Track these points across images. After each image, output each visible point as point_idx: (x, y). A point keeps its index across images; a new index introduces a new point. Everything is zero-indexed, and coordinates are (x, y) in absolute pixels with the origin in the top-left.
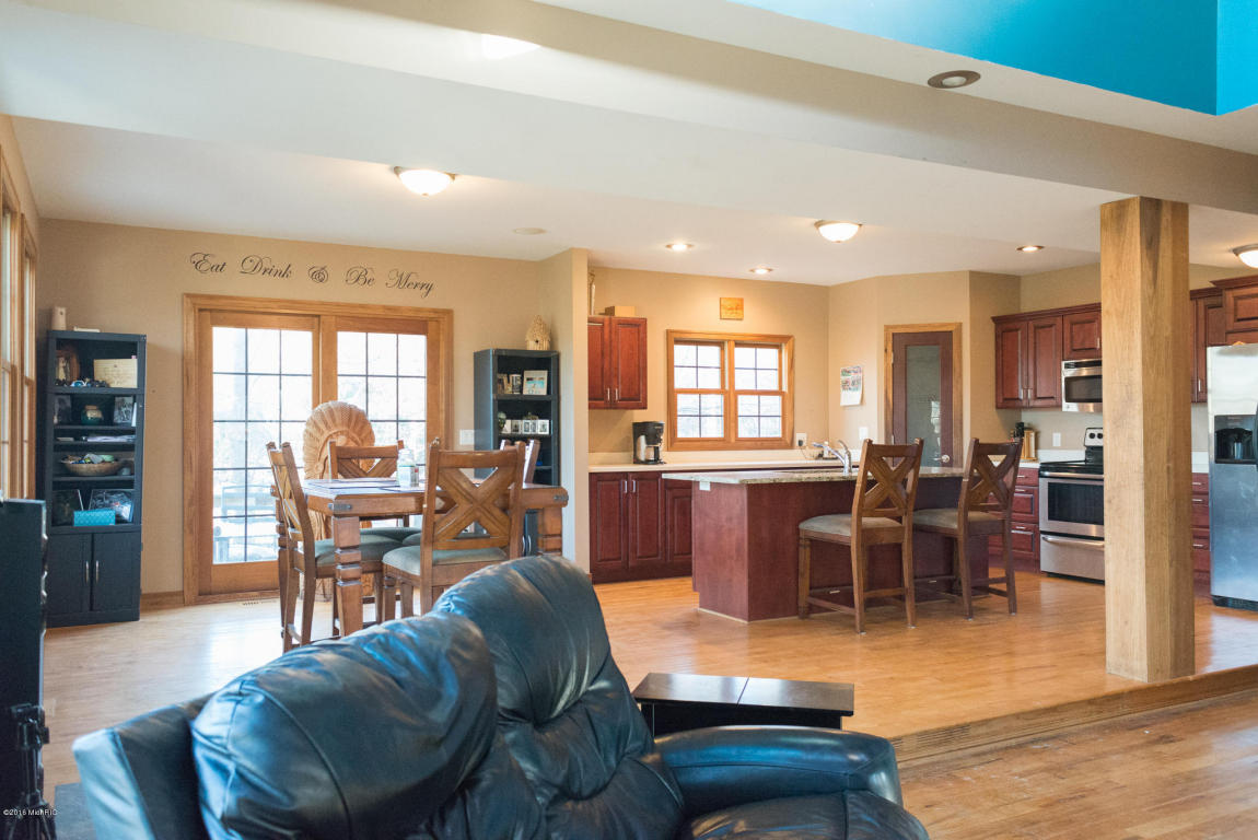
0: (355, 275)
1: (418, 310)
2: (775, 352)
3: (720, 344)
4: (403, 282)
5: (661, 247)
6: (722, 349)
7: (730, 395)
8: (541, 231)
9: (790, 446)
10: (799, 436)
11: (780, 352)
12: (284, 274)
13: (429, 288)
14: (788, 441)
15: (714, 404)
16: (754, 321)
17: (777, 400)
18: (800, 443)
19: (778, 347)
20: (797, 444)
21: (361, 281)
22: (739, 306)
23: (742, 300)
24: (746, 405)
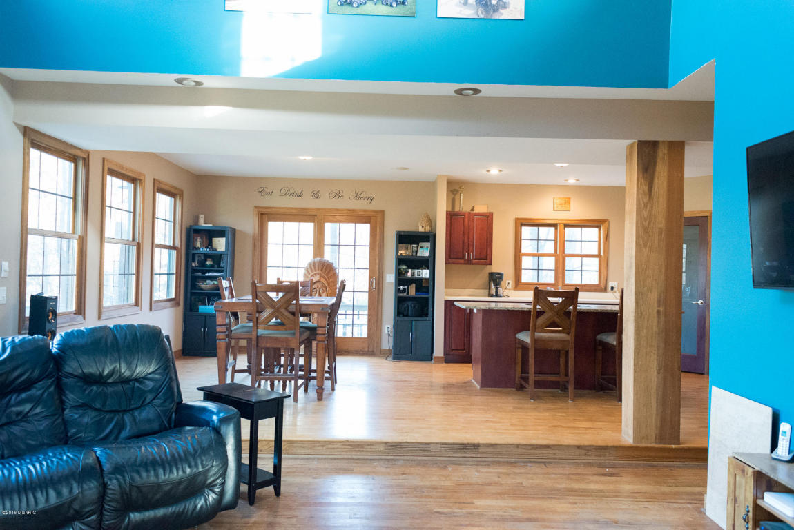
0: (333, 194)
1: (365, 211)
2: (596, 230)
3: (555, 226)
4: (358, 196)
5: (484, 172)
6: (556, 229)
7: (560, 257)
8: (405, 169)
9: (605, 290)
10: (610, 284)
11: (600, 230)
12: (299, 195)
13: (372, 199)
14: (603, 286)
15: (549, 263)
16: (578, 211)
17: (597, 260)
18: (612, 288)
19: (599, 227)
20: (610, 289)
21: (337, 197)
22: (568, 202)
23: (569, 199)
24: (571, 263)
